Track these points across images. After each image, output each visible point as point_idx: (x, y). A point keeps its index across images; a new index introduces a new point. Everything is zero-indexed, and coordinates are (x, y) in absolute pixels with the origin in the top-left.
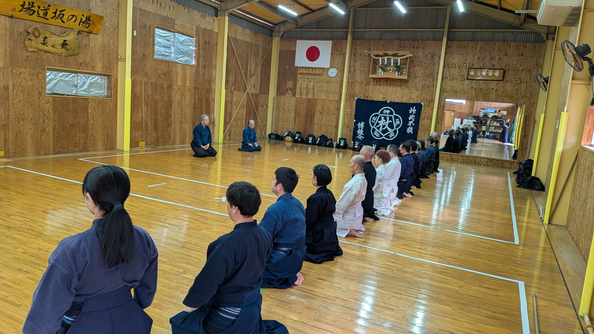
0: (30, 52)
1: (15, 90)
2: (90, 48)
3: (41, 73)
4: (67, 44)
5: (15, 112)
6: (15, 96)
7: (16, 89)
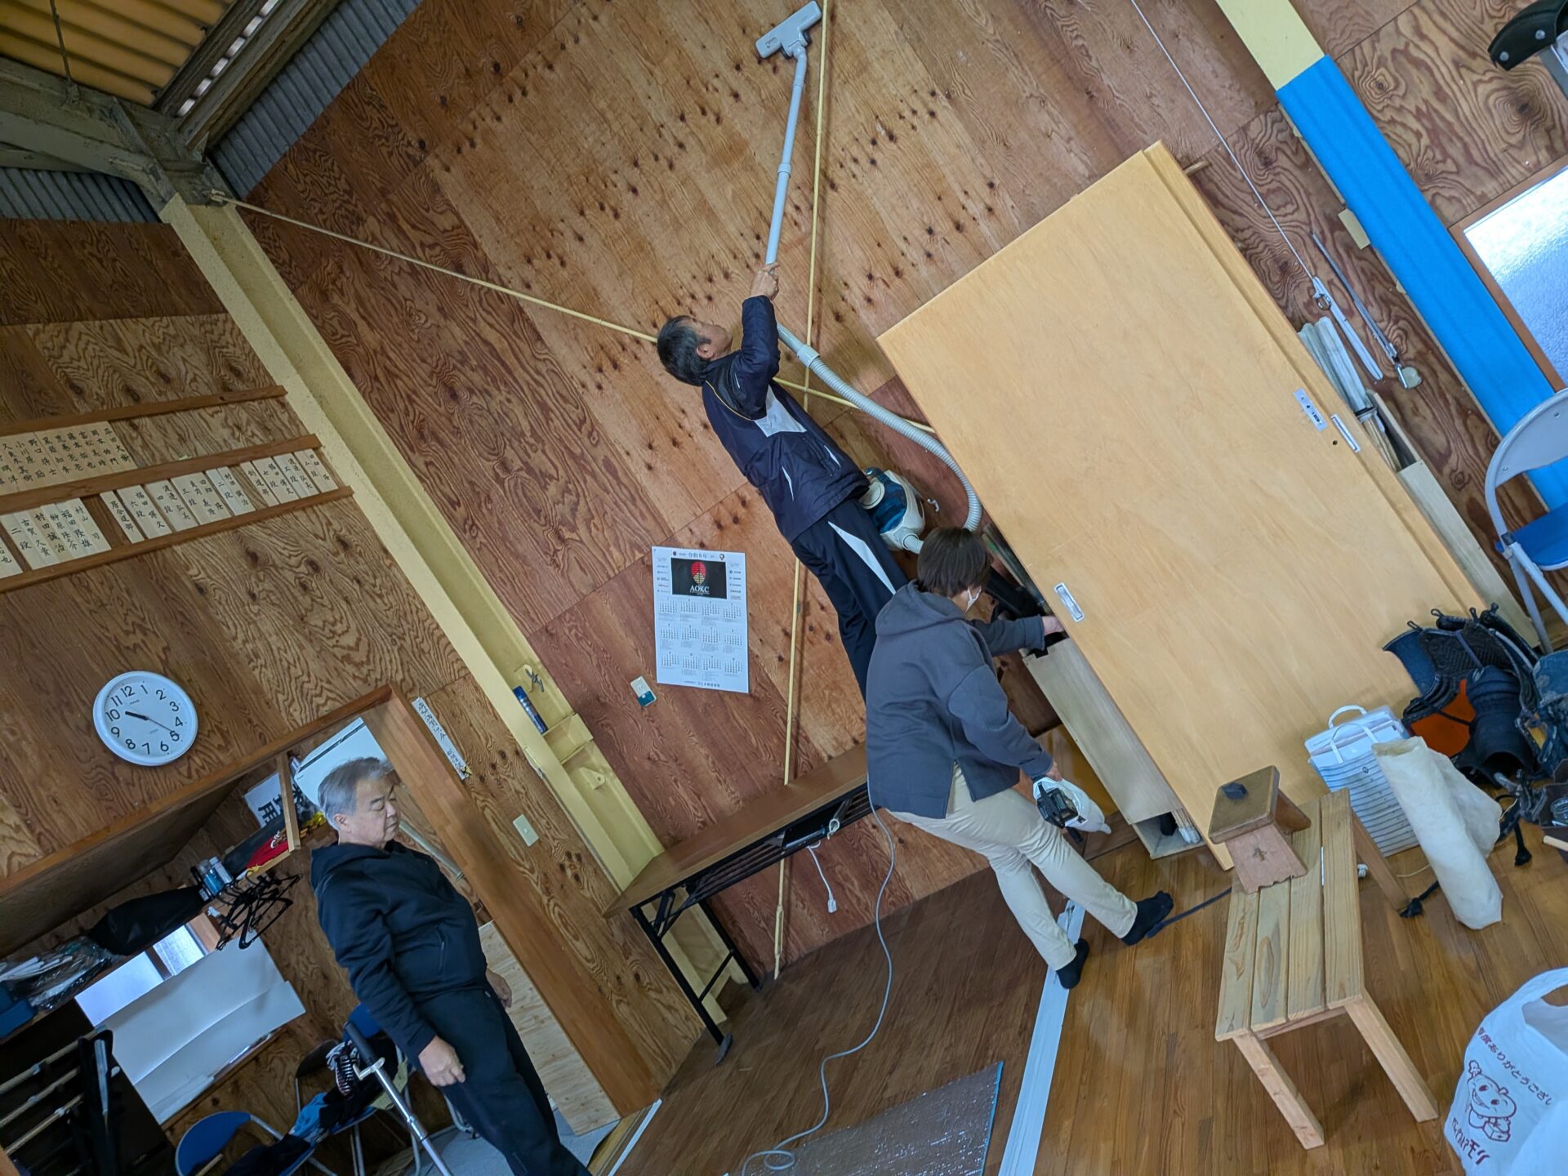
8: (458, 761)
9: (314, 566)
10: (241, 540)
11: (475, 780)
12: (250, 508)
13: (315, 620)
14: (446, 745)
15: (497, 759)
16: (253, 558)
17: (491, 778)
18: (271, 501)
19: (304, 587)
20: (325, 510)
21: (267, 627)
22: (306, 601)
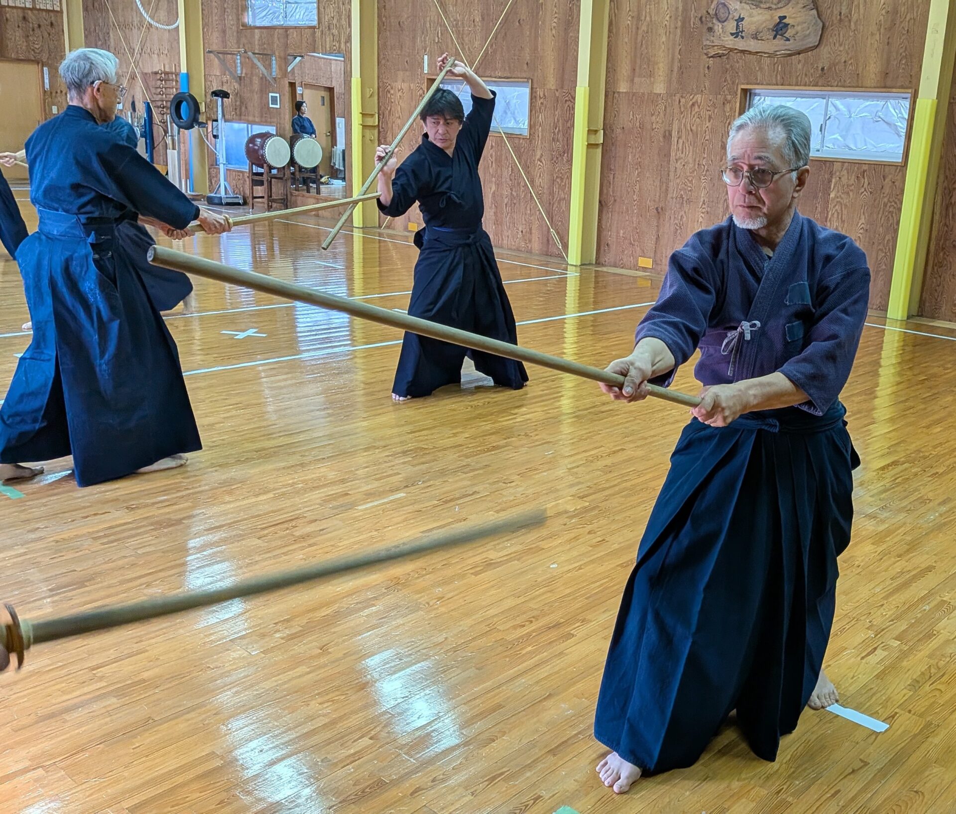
0: (712, 57)
1: (681, 141)
2: (852, 24)
3: (729, 102)
4: (786, 25)
5: (678, 185)
6: (679, 154)
7: (684, 137)
8: (47, 86)
9: (39, 26)
10: (24, 13)
11: (49, 93)
12: (31, 7)
13: (31, 38)
14: (47, 81)
15: (59, 91)
16: (24, 18)
17: (54, 94)
18: (38, 7)
19: (33, 30)
20: (52, 14)
21: (17, 34)
22: (31, 33)
